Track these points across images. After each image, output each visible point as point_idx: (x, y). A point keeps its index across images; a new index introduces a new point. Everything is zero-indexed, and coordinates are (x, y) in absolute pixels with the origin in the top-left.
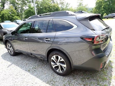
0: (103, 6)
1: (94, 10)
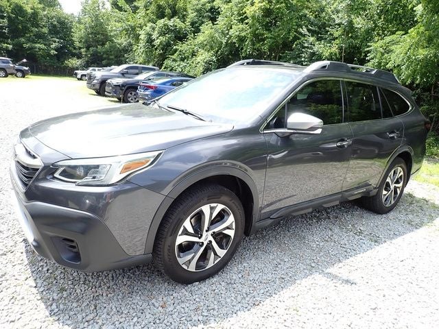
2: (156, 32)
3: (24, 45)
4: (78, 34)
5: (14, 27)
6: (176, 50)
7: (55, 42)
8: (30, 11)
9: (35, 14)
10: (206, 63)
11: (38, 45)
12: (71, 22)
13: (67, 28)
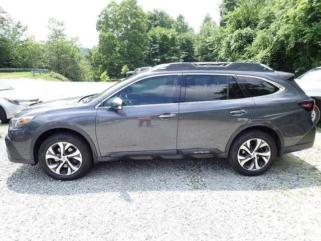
0: (117, 49)
1: (94, 53)
2: (233, 40)
3: (166, 58)
4: (197, 48)
5: (161, 48)
6: (246, 50)
7: (183, 54)
8: (170, 37)
9: (173, 38)
10: (262, 58)
11: (173, 57)
12: (194, 40)
13: (191, 44)
